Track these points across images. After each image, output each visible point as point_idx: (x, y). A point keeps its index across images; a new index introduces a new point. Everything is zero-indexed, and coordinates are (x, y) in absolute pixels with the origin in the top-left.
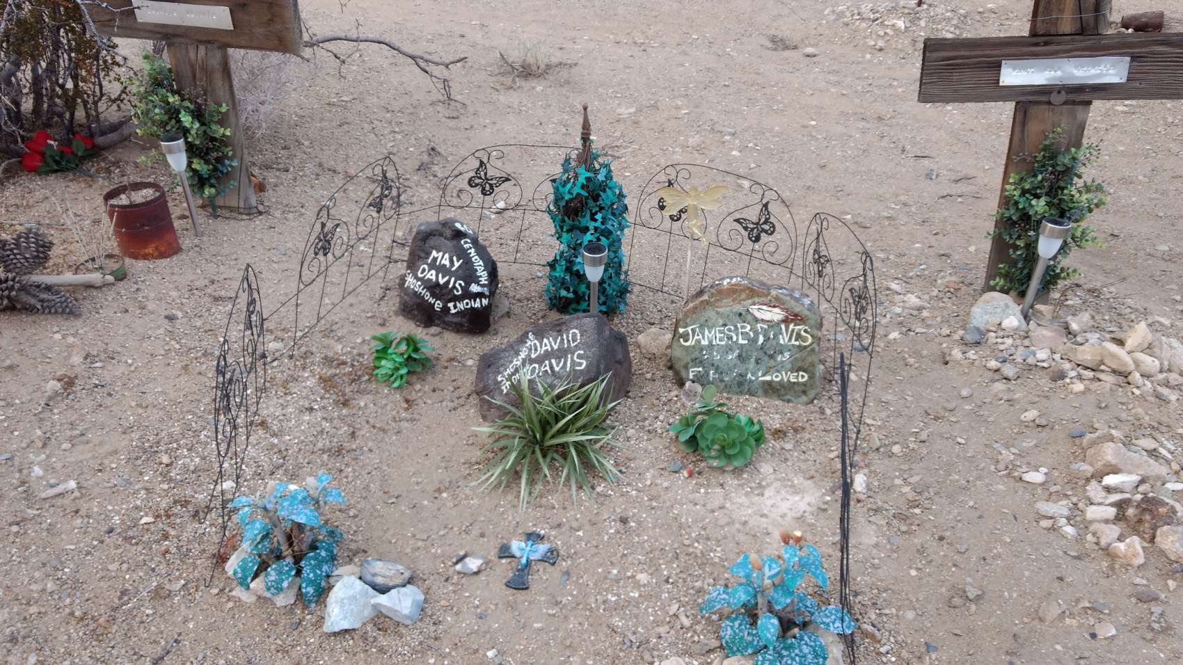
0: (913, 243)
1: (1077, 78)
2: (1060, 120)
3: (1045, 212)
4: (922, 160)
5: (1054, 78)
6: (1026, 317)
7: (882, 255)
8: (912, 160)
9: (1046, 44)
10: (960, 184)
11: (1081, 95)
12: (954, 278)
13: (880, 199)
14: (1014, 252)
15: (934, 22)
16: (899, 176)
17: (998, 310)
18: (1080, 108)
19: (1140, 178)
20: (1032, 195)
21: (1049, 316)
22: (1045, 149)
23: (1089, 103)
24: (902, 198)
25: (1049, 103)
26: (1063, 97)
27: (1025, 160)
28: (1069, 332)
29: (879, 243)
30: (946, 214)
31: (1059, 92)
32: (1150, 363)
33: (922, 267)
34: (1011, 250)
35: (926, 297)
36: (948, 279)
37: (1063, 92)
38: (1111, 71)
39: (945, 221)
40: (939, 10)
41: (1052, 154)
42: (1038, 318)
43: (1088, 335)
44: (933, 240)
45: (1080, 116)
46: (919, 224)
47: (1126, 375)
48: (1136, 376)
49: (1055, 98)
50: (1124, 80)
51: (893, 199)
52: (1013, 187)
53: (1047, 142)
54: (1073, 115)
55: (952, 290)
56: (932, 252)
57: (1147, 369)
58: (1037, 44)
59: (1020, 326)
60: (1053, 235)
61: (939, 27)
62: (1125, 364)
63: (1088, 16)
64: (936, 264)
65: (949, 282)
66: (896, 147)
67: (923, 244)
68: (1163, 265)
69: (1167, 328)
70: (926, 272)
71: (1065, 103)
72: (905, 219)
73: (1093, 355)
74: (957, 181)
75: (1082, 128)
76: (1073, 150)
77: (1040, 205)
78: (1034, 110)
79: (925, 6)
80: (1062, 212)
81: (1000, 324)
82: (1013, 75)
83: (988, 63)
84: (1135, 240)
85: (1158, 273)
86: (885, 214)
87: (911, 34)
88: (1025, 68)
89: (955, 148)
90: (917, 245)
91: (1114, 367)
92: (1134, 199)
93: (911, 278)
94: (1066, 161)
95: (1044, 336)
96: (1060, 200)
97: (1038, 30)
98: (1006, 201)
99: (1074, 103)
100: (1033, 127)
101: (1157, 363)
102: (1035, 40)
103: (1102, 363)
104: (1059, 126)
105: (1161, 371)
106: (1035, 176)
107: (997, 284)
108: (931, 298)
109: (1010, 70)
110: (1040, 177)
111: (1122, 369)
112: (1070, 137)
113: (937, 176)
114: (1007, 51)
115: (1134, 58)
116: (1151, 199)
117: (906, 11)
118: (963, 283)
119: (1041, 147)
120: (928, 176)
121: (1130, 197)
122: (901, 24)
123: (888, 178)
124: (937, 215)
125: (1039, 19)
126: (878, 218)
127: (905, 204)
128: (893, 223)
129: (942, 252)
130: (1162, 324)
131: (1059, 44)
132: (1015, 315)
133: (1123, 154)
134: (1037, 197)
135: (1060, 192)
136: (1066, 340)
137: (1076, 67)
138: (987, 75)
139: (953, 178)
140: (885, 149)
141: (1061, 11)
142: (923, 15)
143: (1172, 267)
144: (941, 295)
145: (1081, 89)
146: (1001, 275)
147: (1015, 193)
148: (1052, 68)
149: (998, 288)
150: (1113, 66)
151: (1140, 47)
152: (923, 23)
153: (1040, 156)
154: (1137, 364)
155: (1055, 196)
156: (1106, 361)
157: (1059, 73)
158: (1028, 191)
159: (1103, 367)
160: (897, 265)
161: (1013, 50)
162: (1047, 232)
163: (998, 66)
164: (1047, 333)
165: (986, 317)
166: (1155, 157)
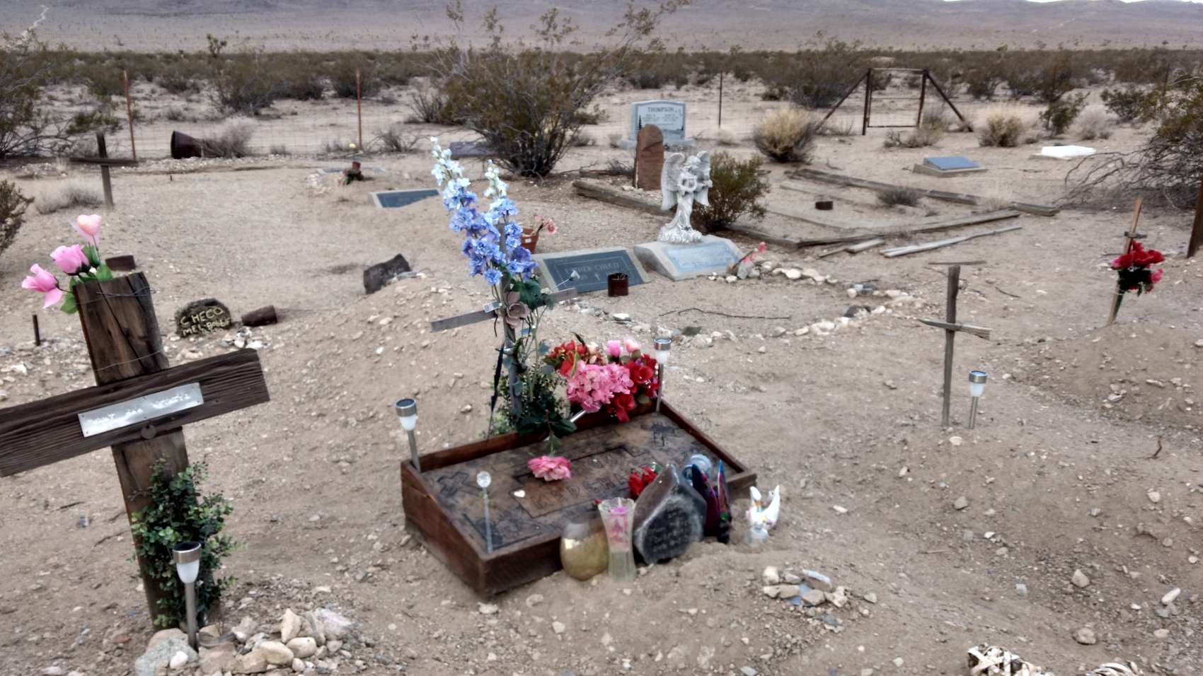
0: (71, 608)
1: (159, 411)
2: (160, 451)
3: (177, 538)
4: (70, 509)
5: (137, 417)
6: (195, 645)
7: (35, 638)
8: (59, 512)
9: (116, 389)
10: (118, 521)
11: (170, 424)
12: (121, 631)
13: (25, 571)
14: (165, 585)
15: (60, 358)
16: (44, 536)
17: (163, 652)
18: (174, 436)
19: (286, 459)
20: (160, 525)
21: (216, 635)
22: (156, 480)
23: (180, 429)
24: (52, 561)
25: (142, 439)
26: (153, 430)
27: (141, 496)
28: (237, 643)
29: (30, 624)
30: (106, 560)
31: (148, 427)
32: (306, 643)
33: (85, 632)
34: (161, 585)
35: (92, 666)
36: (117, 633)
37: (151, 426)
38: (187, 397)
39: (106, 567)
40: (63, 345)
41: (164, 481)
42: (206, 642)
43: (254, 638)
44: (94, 596)
45: (177, 442)
46: (76, 583)
47: (289, 665)
48: (298, 663)
49: (147, 433)
50: (201, 402)
51: (42, 565)
52: (138, 525)
53: (156, 474)
54: (170, 443)
55: (121, 645)
56: (95, 609)
57: (306, 650)
58: (107, 392)
59: (189, 658)
60: (187, 560)
61: (68, 361)
62: (285, 656)
63: (146, 357)
64: (100, 622)
65: (117, 637)
66: (38, 505)
67: (83, 604)
68: (318, 534)
69: (329, 594)
70: (90, 636)
71: (158, 435)
72: (59, 583)
73: (257, 660)
74: (113, 520)
75: (183, 452)
76: (180, 474)
77: (168, 534)
78: (130, 449)
79: (46, 344)
80: (194, 533)
81: (168, 666)
82: (93, 425)
83: (64, 420)
84: (291, 518)
85: (316, 543)
86: (34, 586)
87: (36, 375)
88: (105, 415)
89: (107, 484)
90: (77, 608)
91: (277, 662)
92: (284, 480)
93: (73, 650)
94: (179, 486)
95: (212, 659)
96: (188, 521)
97: (103, 379)
98: (140, 540)
99: (166, 432)
100: (137, 464)
101: (312, 641)
102: (103, 388)
103: (267, 663)
104: (162, 456)
105: (318, 646)
106: (157, 507)
107: (161, 623)
108: (98, 665)
109: (90, 421)
110: (161, 508)
111: (285, 661)
112: (175, 461)
113: (91, 521)
114: (80, 404)
115: (202, 382)
116: (298, 476)
117: (23, 353)
118: (133, 631)
119: (151, 479)
120: (80, 525)
121: (280, 480)
122: (21, 368)
123: (32, 543)
124: (96, 565)
125: (99, 370)
126: (26, 594)
127: (56, 567)
128: (43, 594)
129: (106, 605)
130: (324, 593)
131: (128, 386)
132: (182, 649)
133: (267, 441)
134: (164, 526)
135: (185, 515)
136: (234, 653)
137: (154, 402)
138: (68, 431)
139: (109, 517)
140: (24, 511)
141: (118, 359)
142: (46, 353)
143: (325, 533)
144: (108, 657)
145: (166, 419)
146: (162, 612)
147: (142, 531)
148: (131, 409)
149: (164, 625)
150: (188, 393)
151: (204, 372)
152: (47, 361)
153: (154, 487)
154: (295, 650)
155: (182, 519)
156: (270, 660)
157: (140, 411)
158: (155, 524)
159: (269, 667)
160: (55, 642)
161: (85, 402)
162: (180, 559)
163: (75, 421)
164: (215, 654)
165: (152, 665)
166: (292, 437)
